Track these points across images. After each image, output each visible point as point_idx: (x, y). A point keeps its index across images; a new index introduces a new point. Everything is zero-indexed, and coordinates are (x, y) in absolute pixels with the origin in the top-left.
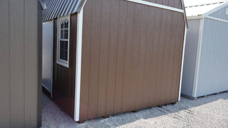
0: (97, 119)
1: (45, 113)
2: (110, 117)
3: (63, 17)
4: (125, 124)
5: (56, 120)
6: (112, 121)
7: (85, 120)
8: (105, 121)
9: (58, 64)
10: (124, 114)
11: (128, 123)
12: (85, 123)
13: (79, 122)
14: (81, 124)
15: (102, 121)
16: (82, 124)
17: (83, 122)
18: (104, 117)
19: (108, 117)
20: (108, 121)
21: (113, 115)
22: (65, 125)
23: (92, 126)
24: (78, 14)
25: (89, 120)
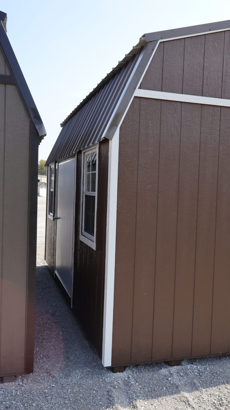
0: (154, 366)
1: (53, 340)
2: (183, 363)
3: (90, 149)
4: (215, 386)
5: (68, 357)
6: (186, 374)
7: (127, 366)
8: (169, 372)
9: (81, 242)
10: (220, 358)
11: (224, 383)
12: (125, 373)
13: (112, 369)
14: (115, 374)
15: (164, 371)
16: (118, 374)
17: (122, 369)
18: (169, 363)
19: (178, 363)
20: (178, 373)
21: (192, 360)
22: (82, 373)
23: (138, 380)
24: (110, 140)
25: (137, 366)
